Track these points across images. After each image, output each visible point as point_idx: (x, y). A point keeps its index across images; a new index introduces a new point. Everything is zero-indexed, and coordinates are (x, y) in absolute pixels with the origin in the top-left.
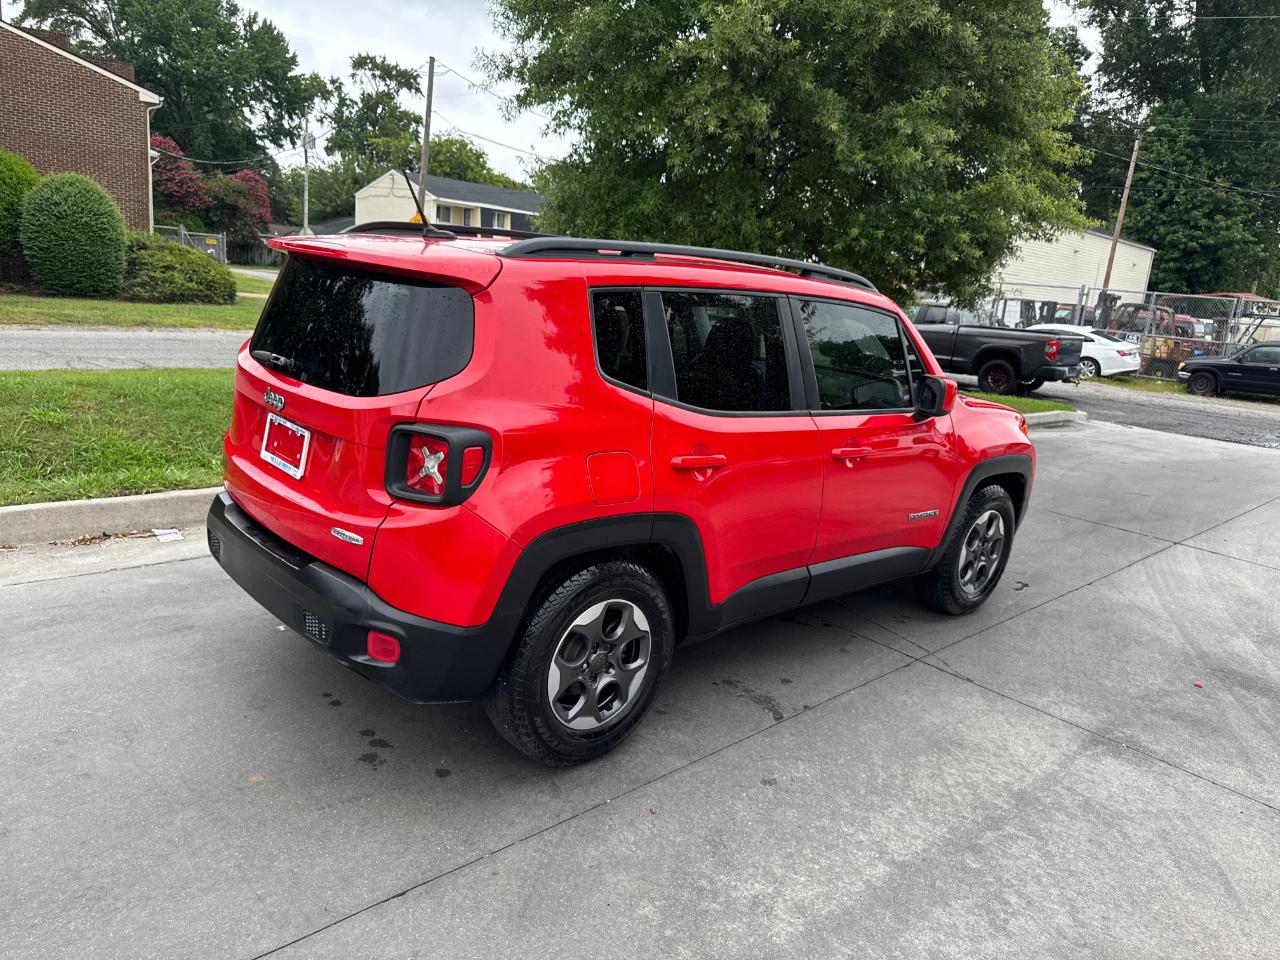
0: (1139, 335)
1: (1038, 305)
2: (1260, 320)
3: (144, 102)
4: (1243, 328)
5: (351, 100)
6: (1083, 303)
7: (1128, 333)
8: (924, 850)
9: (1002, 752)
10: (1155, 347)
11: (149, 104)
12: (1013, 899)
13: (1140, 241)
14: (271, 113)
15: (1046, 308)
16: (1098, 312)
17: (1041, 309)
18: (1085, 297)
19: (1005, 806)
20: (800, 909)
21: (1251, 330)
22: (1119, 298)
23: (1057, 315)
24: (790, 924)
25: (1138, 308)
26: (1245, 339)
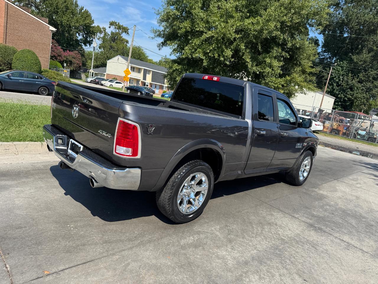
0: (329, 122)
1: (301, 111)
2: (362, 121)
3: (51, 30)
4: (358, 122)
5: (108, 34)
6: (314, 111)
7: (326, 121)
8: (266, 248)
9: (286, 227)
10: (333, 125)
11: (52, 31)
12: (288, 261)
13: (331, 95)
14: (84, 36)
15: (303, 112)
16: (318, 114)
17: (302, 112)
18: (314, 110)
19: (287, 240)
20: (234, 258)
21: (361, 123)
22: (324, 111)
23: (306, 114)
24: (233, 262)
25: (329, 114)
26: (358, 126)
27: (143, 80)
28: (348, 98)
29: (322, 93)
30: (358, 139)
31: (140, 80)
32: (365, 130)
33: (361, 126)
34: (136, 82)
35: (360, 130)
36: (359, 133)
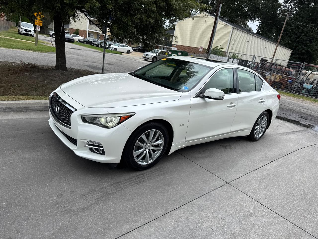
0: (270, 73)
2: (310, 72)
4: (305, 73)
6: (254, 61)
10: (276, 78)
15: (244, 62)
16: (260, 65)
18: (254, 59)
21: (308, 75)
22: (268, 61)
26: (305, 78)
27: (102, 33)
28: (306, 51)
29: (276, 44)
30: (302, 94)
31: (100, 33)
32: (312, 83)
33: (308, 79)
34: (96, 36)
35: (306, 83)
36: (305, 87)
